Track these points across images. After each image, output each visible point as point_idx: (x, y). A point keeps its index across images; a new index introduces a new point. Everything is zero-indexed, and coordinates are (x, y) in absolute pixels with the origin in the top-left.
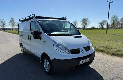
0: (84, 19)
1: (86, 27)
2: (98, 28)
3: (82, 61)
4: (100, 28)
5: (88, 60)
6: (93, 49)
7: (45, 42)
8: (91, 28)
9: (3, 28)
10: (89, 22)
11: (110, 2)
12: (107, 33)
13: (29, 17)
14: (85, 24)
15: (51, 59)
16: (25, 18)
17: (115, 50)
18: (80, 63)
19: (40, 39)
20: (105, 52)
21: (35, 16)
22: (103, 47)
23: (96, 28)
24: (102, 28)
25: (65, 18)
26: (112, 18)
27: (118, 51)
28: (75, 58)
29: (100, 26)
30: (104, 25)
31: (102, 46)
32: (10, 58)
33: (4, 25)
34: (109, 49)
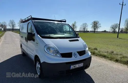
0: (94, 22)
1: (96, 30)
2: (110, 32)
3: (74, 65)
4: (112, 31)
5: (81, 65)
6: (88, 54)
7: (37, 44)
8: (102, 32)
9: (12, 29)
10: (100, 26)
11: (123, 5)
12: (118, 37)
13: (27, 19)
14: (95, 28)
15: (42, 62)
16: (25, 19)
17: (119, 56)
18: (71, 68)
19: (34, 40)
20: (108, 57)
21: (31, 18)
22: (108, 52)
23: (107, 32)
24: (114, 32)
25: (65, 20)
26: (126, 21)
27: (124, 57)
28: (66, 63)
29: (112, 30)
30: (116, 29)
31: (106, 51)
32: (9, 59)
33: (13, 26)
34: (113, 55)
